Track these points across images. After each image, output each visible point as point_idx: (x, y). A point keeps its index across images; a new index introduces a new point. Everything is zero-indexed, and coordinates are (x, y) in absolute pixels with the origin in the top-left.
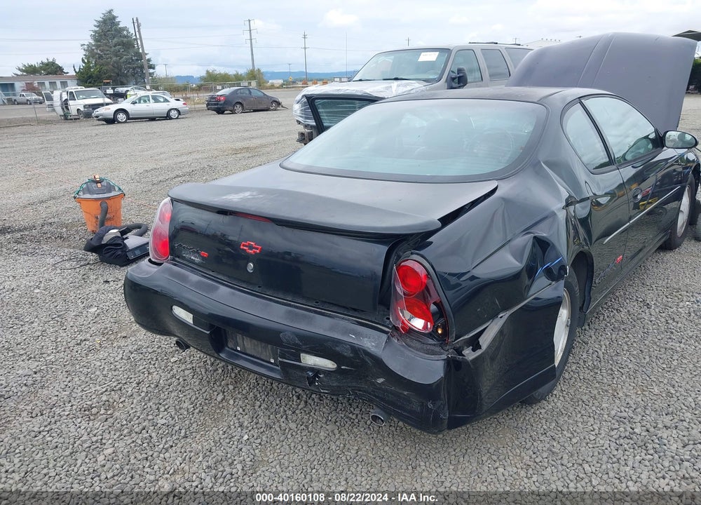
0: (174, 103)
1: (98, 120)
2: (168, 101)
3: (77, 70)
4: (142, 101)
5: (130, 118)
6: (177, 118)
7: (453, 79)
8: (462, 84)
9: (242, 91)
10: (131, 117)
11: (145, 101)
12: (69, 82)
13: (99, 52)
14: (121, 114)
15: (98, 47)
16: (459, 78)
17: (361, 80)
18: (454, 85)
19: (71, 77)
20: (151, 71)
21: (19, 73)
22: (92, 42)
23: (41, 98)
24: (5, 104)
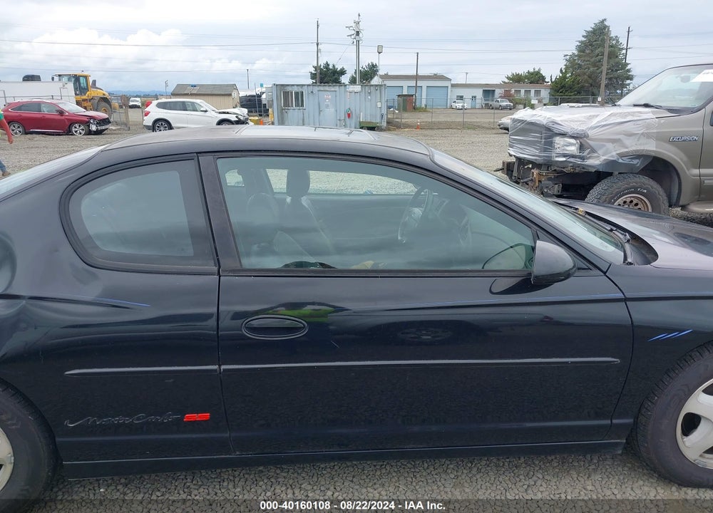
1: (501, 129)
3: (553, 80)
12: (543, 91)
13: (579, 62)
15: (579, 56)
19: (547, 86)
20: (628, 82)
21: (507, 81)
22: (576, 53)
23: (512, 104)
24: (482, 108)
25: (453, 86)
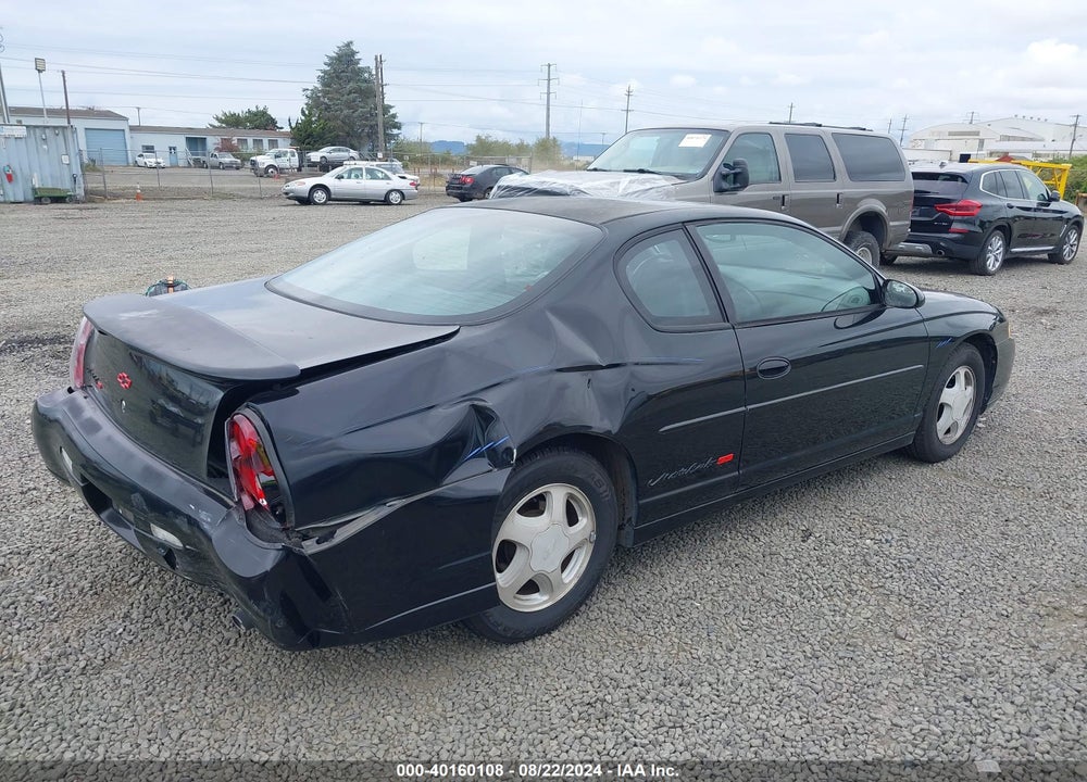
0: (396, 182)
1: (289, 198)
2: (389, 178)
3: (293, 125)
4: (353, 175)
5: (332, 199)
6: (399, 204)
7: (725, 177)
8: (738, 185)
9: (499, 171)
10: (333, 196)
11: (357, 177)
12: (280, 141)
13: (326, 100)
14: (320, 193)
15: (326, 93)
16: (736, 174)
17: (595, 170)
18: (725, 185)
19: (285, 134)
20: (395, 131)
21: (217, 124)
22: (319, 86)
23: (239, 161)
24: (189, 166)
25: (132, 129)
